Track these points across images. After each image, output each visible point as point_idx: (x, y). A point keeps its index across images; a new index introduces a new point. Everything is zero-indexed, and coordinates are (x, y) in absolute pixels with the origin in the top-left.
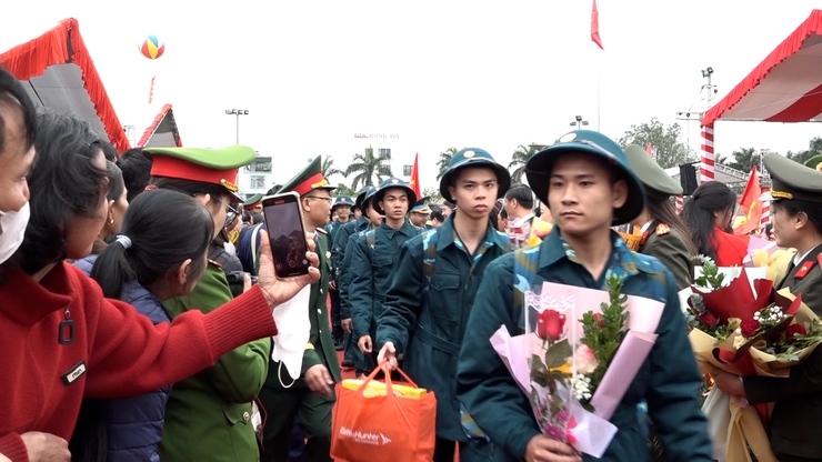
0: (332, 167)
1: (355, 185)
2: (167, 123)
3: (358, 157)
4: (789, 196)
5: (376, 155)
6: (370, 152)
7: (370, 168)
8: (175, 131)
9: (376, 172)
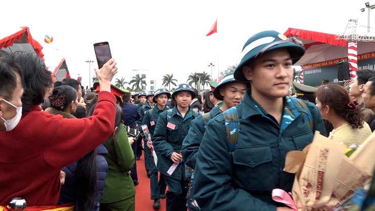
0: (124, 81)
1: (133, 87)
2: (64, 65)
3: (134, 77)
4: (303, 94)
5: (140, 77)
6: (138, 76)
7: (139, 81)
8: (66, 68)
9: (140, 83)
